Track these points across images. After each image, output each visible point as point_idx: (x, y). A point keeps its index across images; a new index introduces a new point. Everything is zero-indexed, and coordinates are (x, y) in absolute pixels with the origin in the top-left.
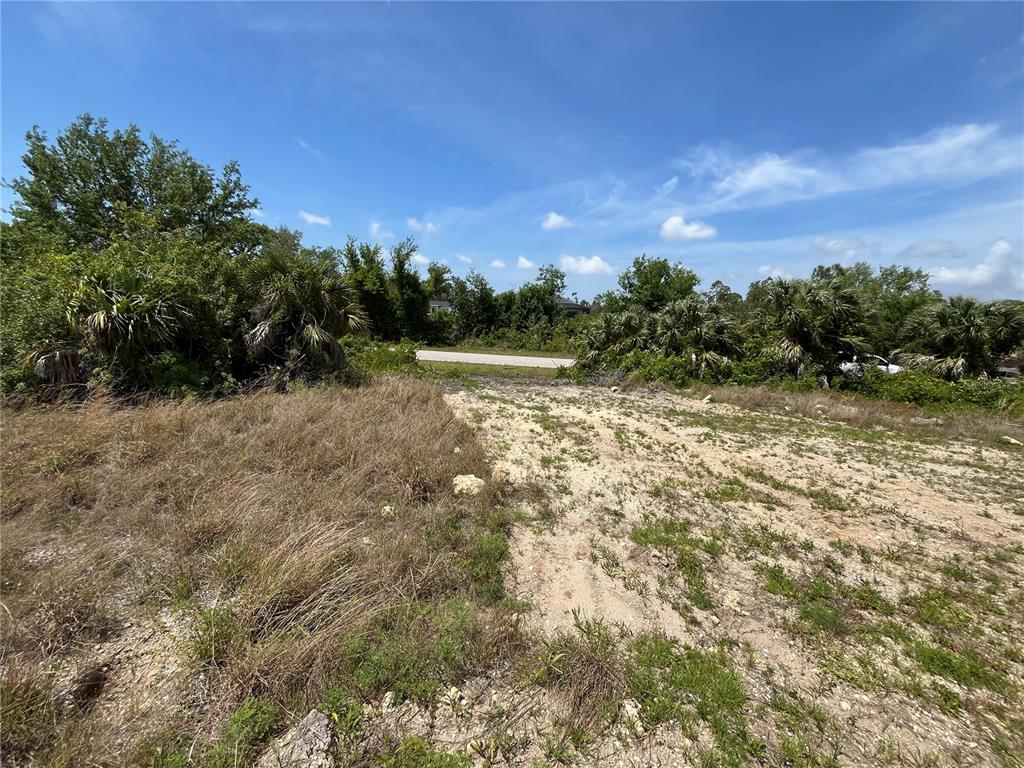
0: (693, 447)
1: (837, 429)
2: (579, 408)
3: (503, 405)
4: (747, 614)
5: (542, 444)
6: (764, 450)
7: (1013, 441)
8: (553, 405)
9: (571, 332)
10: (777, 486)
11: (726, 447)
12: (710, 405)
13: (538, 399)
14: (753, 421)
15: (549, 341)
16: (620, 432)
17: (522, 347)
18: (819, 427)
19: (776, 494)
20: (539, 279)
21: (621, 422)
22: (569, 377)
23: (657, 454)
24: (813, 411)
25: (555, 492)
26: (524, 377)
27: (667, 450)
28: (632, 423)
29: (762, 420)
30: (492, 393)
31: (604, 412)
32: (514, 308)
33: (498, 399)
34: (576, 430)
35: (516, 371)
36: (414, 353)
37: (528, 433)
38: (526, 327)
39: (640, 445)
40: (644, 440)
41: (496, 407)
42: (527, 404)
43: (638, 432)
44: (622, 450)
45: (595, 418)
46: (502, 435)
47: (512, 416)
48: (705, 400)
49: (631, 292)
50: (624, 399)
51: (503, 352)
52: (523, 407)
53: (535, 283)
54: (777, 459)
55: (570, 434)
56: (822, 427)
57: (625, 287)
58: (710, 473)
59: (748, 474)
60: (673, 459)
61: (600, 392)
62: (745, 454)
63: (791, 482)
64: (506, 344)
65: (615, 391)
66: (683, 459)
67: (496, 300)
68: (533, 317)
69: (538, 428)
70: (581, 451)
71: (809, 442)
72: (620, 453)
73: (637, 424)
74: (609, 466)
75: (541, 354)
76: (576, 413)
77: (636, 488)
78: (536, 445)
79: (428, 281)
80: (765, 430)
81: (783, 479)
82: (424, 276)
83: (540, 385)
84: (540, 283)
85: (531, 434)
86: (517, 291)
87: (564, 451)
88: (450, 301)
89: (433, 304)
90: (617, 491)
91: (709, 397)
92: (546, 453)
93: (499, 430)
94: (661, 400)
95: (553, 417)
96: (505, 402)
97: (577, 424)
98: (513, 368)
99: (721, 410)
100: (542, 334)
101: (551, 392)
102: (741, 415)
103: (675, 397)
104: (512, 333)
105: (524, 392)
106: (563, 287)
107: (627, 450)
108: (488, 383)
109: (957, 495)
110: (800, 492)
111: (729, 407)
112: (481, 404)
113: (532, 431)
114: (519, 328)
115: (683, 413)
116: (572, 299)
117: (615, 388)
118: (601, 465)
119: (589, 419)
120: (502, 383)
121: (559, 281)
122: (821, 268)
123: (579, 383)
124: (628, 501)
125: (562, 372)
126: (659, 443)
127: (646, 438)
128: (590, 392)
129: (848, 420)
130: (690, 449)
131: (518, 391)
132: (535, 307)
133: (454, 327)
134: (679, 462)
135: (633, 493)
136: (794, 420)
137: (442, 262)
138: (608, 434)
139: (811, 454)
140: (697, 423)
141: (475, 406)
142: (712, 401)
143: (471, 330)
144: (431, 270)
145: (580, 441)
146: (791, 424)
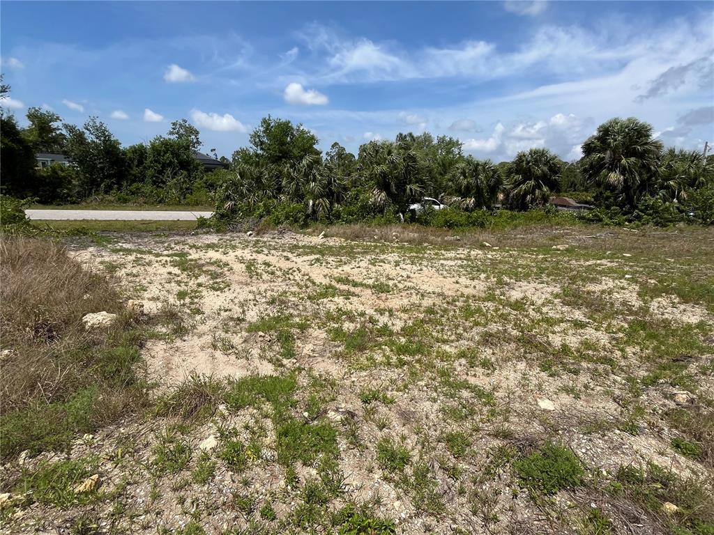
0: (306, 268)
1: (402, 248)
2: (217, 251)
3: (139, 256)
4: (317, 355)
5: (179, 283)
6: (354, 264)
7: (487, 244)
8: (192, 251)
9: (211, 186)
10: (355, 285)
11: (329, 266)
12: (325, 240)
13: (177, 247)
14: (352, 248)
15: (188, 195)
16: (250, 266)
17: (160, 202)
18: (392, 247)
19: (352, 289)
20: (171, 133)
21: (252, 258)
22: (210, 226)
23: (278, 277)
24: (390, 237)
25: (188, 314)
26: (164, 230)
27: (286, 273)
28: (261, 258)
29: (358, 246)
30: (126, 246)
31: (239, 252)
32: (147, 162)
33: (134, 251)
34: (212, 268)
35: (154, 225)
36: (23, 212)
37: (166, 276)
38: (164, 183)
39: (266, 272)
40: (269, 269)
41: (131, 258)
42: (166, 253)
43: (265, 264)
44: (251, 278)
45: (231, 257)
46: (137, 280)
47: (149, 264)
48: (321, 236)
49: (262, 149)
50: (258, 241)
51: (140, 207)
52: (162, 255)
53: (167, 137)
54: (360, 269)
55: (205, 272)
56: (394, 247)
57: (256, 144)
58: (314, 283)
59: (339, 280)
60: (289, 279)
61: (238, 237)
62: (340, 269)
63: (365, 282)
64: (141, 200)
65: (250, 235)
66: (297, 278)
67: (124, 153)
68: (169, 171)
69: (176, 271)
70: (216, 283)
71: (382, 257)
72: (249, 280)
73: (265, 258)
74: (238, 290)
75: (181, 208)
76: (213, 255)
77: (257, 301)
78: (173, 284)
79: (31, 131)
80: (359, 253)
81: (359, 281)
82: (23, 124)
83: (180, 235)
84: (174, 137)
85: (169, 276)
86: (147, 144)
87: (200, 285)
88: (65, 153)
89: (40, 158)
90: (242, 305)
91: (323, 233)
92: (183, 288)
93: (134, 276)
94: (288, 239)
95: (191, 260)
96: (142, 252)
97: (212, 264)
98: (150, 222)
99: (332, 242)
100: (181, 189)
101: (191, 241)
102: (345, 244)
103: (299, 236)
104: (147, 188)
105: (163, 243)
106: (198, 142)
107: (255, 277)
108: (122, 237)
109: (448, 275)
110: (368, 286)
111: (337, 239)
112: (115, 257)
113: (170, 273)
114: (154, 183)
115: (304, 247)
116: (212, 155)
117: (251, 232)
118: (232, 290)
119: (224, 258)
120: (139, 237)
121: (193, 137)
122: (401, 134)
123: (218, 231)
124: (250, 311)
125: (202, 223)
126: (281, 269)
127: (271, 267)
128: (228, 237)
129: (410, 241)
130: (303, 270)
131: (156, 242)
132: (170, 161)
133: (74, 182)
134: (294, 280)
135: (255, 305)
136: (378, 244)
137: (45, 108)
138: (239, 267)
139: (381, 264)
140: (312, 253)
141: (107, 259)
142: (325, 236)
143: (99, 186)
144: (32, 116)
145: (214, 276)
146: (376, 247)
